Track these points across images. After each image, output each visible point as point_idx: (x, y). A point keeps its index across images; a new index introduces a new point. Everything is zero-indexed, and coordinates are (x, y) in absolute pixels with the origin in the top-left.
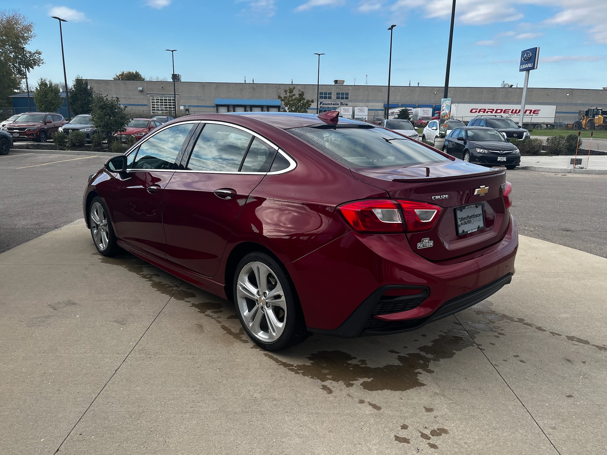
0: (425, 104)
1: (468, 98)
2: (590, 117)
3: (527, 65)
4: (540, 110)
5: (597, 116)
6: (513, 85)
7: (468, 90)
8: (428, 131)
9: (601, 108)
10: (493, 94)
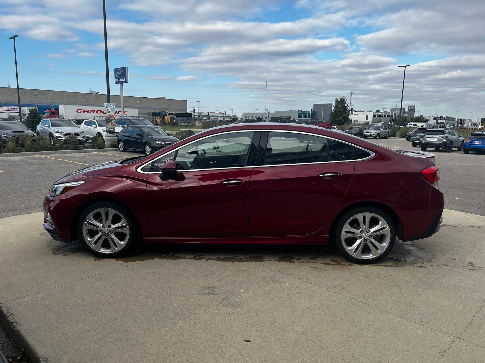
0: (28, 104)
1: (66, 100)
2: (162, 117)
3: (120, 79)
4: (127, 112)
5: (165, 116)
6: (98, 92)
7: (65, 94)
8: (41, 128)
9: (167, 111)
10: (86, 98)
